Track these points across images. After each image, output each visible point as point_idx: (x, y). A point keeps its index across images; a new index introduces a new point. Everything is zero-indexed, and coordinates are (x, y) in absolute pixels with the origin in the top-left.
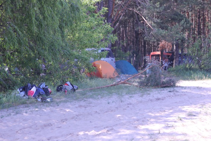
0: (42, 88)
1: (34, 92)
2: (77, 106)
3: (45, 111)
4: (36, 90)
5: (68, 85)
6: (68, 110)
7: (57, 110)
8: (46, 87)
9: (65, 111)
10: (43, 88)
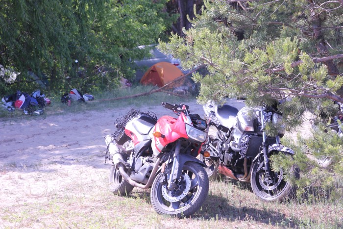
0: (35, 97)
1: (22, 102)
2: (70, 119)
3: (23, 125)
4: (26, 100)
5: (74, 94)
6: (52, 125)
7: (40, 124)
8: (41, 96)
9: (49, 125)
10: (37, 97)
